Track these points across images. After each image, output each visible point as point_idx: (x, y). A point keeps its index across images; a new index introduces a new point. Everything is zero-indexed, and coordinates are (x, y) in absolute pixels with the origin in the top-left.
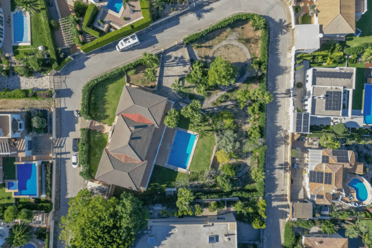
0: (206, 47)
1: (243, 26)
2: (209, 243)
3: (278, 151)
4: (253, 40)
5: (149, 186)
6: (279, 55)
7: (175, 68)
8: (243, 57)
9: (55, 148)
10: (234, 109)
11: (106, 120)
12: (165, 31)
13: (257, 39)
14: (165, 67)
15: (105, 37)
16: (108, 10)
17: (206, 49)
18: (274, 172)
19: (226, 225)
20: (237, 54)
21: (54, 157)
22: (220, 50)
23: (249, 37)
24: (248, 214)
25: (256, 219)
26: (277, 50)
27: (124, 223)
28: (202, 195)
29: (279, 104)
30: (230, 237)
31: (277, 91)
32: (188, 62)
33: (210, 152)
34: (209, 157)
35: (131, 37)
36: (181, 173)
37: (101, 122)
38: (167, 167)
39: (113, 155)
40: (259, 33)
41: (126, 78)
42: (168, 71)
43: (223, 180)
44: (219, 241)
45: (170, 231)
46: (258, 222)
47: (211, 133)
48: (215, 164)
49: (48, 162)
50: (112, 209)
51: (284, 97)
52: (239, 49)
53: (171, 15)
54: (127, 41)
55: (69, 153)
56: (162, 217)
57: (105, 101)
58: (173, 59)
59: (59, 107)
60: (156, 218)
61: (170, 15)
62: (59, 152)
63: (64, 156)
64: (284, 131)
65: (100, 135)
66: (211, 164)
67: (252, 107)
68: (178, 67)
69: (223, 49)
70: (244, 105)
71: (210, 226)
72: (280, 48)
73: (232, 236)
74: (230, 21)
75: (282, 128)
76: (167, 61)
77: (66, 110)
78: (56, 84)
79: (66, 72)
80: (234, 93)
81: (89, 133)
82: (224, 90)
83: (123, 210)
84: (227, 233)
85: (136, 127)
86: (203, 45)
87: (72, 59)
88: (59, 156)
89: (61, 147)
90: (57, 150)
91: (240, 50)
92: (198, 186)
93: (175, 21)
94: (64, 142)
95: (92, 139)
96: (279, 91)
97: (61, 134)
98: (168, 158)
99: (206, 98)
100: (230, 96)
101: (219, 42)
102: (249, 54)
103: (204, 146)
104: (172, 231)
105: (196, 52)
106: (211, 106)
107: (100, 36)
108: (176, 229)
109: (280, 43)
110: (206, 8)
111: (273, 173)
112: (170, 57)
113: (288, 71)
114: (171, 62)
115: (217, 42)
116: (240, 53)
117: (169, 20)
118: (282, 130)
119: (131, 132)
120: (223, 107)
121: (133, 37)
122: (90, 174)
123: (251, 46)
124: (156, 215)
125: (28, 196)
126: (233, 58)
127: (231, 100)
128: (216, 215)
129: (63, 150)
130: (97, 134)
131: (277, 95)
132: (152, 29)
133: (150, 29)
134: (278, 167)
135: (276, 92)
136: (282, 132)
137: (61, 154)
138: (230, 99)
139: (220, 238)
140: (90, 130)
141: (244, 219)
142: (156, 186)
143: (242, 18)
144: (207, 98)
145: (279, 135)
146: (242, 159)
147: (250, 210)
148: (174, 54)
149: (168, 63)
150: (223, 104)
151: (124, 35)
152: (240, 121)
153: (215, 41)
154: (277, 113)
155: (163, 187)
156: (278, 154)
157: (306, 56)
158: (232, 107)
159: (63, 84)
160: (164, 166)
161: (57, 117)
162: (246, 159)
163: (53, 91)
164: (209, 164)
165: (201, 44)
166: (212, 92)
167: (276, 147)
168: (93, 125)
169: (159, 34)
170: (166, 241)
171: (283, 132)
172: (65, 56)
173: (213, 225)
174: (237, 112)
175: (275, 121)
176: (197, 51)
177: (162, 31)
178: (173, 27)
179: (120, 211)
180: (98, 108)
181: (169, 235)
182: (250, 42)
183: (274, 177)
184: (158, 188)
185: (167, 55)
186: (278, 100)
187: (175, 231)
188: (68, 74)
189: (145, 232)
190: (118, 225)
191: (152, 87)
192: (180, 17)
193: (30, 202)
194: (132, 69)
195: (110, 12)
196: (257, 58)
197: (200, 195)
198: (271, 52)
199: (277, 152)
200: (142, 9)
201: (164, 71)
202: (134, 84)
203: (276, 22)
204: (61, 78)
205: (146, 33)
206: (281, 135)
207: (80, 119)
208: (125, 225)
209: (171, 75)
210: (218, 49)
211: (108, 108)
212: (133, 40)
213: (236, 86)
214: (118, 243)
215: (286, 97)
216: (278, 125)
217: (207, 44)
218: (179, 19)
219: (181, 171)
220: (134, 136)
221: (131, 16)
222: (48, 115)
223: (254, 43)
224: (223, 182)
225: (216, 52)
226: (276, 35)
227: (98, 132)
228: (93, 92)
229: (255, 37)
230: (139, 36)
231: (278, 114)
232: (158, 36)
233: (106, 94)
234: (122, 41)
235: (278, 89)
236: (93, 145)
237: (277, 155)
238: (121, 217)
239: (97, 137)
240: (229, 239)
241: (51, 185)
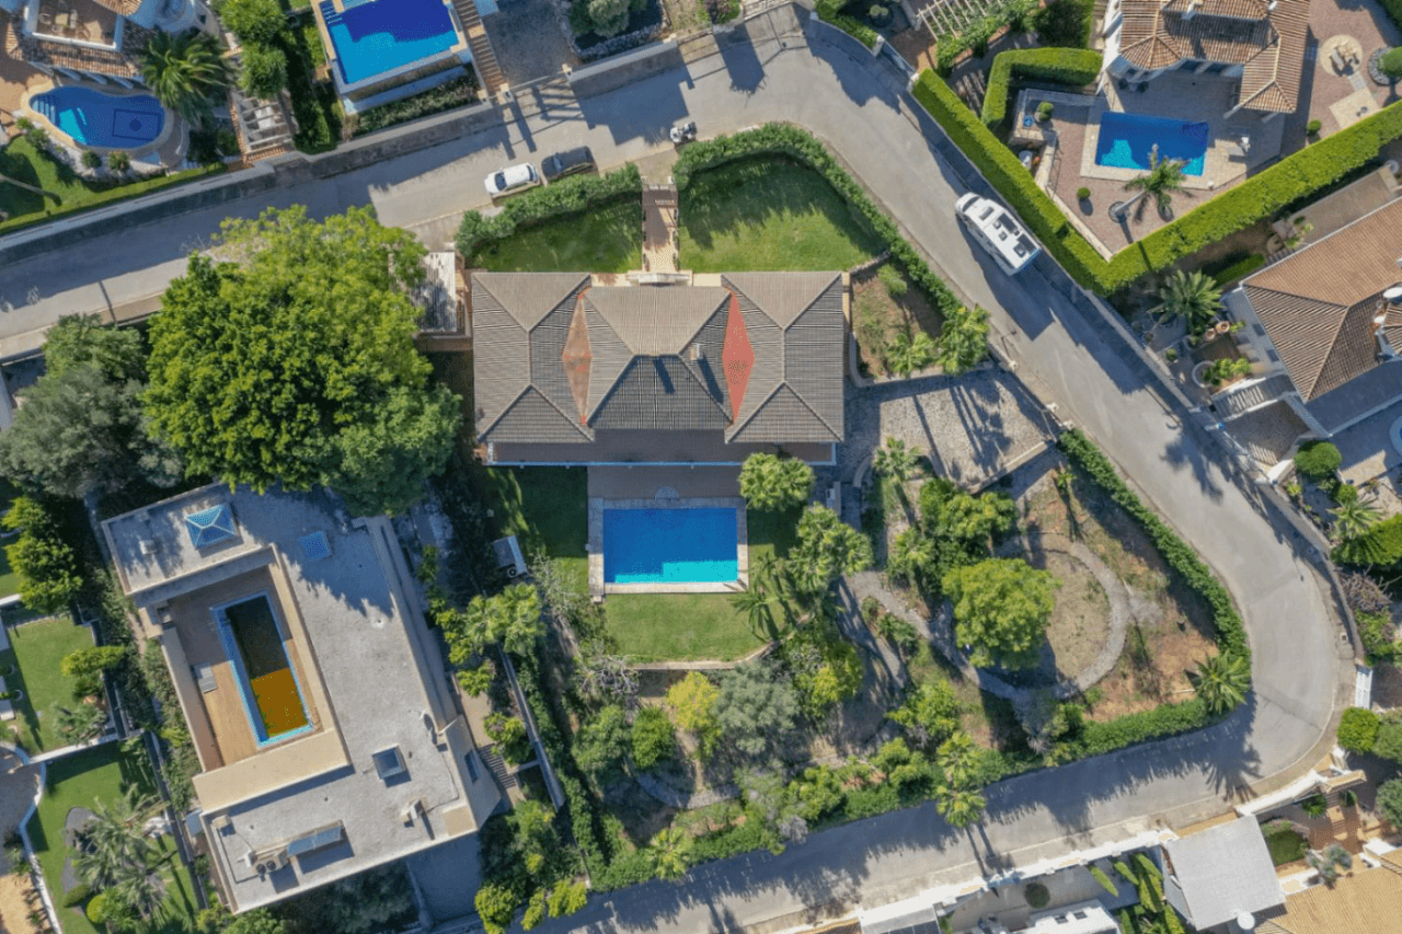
0: (1071, 516)
1: (1188, 626)
2: (374, 756)
3: (774, 891)
4: (1149, 676)
5: (503, 470)
6: (1127, 789)
7: (960, 428)
8: (1075, 660)
9: (536, 93)
10: (878, 688)
11: (693, 242)
12: (1083, 349)
13: (1157, 691)
14: (952, 392)
15: (992, 144)
16: (1093, 123)
17: (1064, 517)
18: (694, 899)
19: (454, 796)
20: (1078, 635)
21: (502, 101)
22: (1074, 569)
23: (1155, 660)
24: (518, 857)
25: (509, 895)
26: (1143, 776)
27: (354, 441)
28: (534, 672)
29: (947, 842)
30: (419, 823)
31: (992, 820)
32: (994, 469)
33: (696, 651)
34: (675, 653)
35: (1023, 240)
36: (587, 567)
37: (679, 225)
38: (590, 512)
39: (576, 312)
40: (1183, 692)
41: (867, 264)
42: (937, 405)
43: (610, 732)
44: (392, 789)
45: (371, 604)
46: (502, 905)
47: (764, 633)
48: (655, 682)
49: (477, 87)
50: (386, 376)
51: (977, 854)
52: (1100, 637)
53: (1148, 356)
54: (1003, 228)
55: (532, 148)
56: (411, 553)
57: (759, 219)
58: (991, 410)
59: (686, 60)
60: (396, 532)
61: (1149, 351)
62: (526, 112)
63: (514, 131)
64: (854, 891)
65: (630, 238)
66: (651, 667)
67: (905, 752)
68: (966, 440)
69: (1084, 580)
70: (905, 721)
71: (435, 741)
72: (1150, 784)
73: (425, 830)
74: (1195, 576)
75: (862, 880)
76: (974, 393)
77: (683, 86)
78: (763, 21)
79: (820, 43)
80: (935, 667)
81: (628, 198)
82: (932, 629)
83: (397, 419)
84: (427, 806)
85: (703, 364)
86: (1075, 503)
87: (876, 51)
88: (508, 115)
89: (544, 112)
90: (527, 101)
91: (1097, 642)
92: (557, 643)
93: (1130, 374)
94: (564, 119)
95: (608, 214)
96: (992, 828)
97: (589, 97)
98: (625, 505)
99: (885, 575)
100: (920, 659)
101: (1103, 558)
102: (1093, 678)
103: (710, 622)
104: (372, 611)
105: (1043, 485)
106: (860, 602)
107: (991, 126)
108: (384, 619)
109: (1170, 781)
110: (1215, 473)
111: (690, 897)
112: (994, 397)
113: (1077, 841)
114: (976, 406)
115: (1101, 548)
116: (1087, 646)
117: (1125, 351)
118: (857, 883)
119: (682, 352)
120: (870, 644)
121: (1024, 245)
122: (481, 249)
123: (1125, 676)
124: (411, 530)
125: (332, 55)
126: (1059, 625)
127: (905, 666)
128: (477, 742)
129: (535, 124)
130: (630, 227)
131: (975, 827)
132: (1074, 299)
133: (1073, 291)
134: (719, 909)
135: (987, 819)
136: (847, 886)
137: (520, 120)
138: (908, 663)
139: (402, 788)
140: (638, 195)
141: (495, 848)
142: (511, 495)
143: (1219, 615)
144: (886, 578)
145: (834, 877)
146: (706, 773)
147: (534, 861)
148: (1008, 408)
149: (966, 397)
150: (882, 643)
151: (1024, 210)
152: (841, 723)
153: (1105, 543)
154: (910, 845)
155: (515, 519)
156: (765, 894)
157: (1151, 888)
158: (883, 677)
159: (774, 46)
160: (591, 501)
161: (648, 62)
162: (709, 785)
163: (736, 21)
164: (651, 661)
165: (1076, 495)
166: (915, 589)
167: (789, 882)
168: (658, 202)
169: (1064, 331)
170: (332, 599)
171: (848, 891)
172: (877, 24)
173: (442, 748)
174: (869, 700)
175: (879, 847)
176: (1046, 489)
177: (1078, 338)
178: (1104, 374)
179: (391, 407)
180: (725, 200)
181: (354, 603)
182: (1140, 670)
183: (678, 906)
184: (506, 504)
185: (998, 384)
186: (958, 836)
187: (377, 621)
188: (815, 53)
189: (339, 514)
190: (339, 417)
191: (863, 368)
192: (1150, 389)
193: (312, 67)
194: (906, 277)
195: (1092, 133)
196: (1090, 709)
197: (531, 665)
198: (1125, 757)
199: (769, 891)
200: (1141, 245)
201: (936, 393)
202: (852, 299)
203: (1242, 740)
204: (794, 30)
205: (1053, 284)
206: (836, 883)
207: (666, 147)
208: (345, 443)
209: (929, 421)
210: (1076, 563)
211: (736, 235)
212: (1016, 249)
213: (962, 668)
214: (274, 441)
215: (979, 859)
216: (871, 863)
217: (1083, 516)
218: (1141, 387)
219: (591, 568)
220: (669, 366)
221: (1101, 213)
222: (646, 30)
223: (1138, 686)
224: (603, 735)
225: (1065, 556)
226: (1196, 755)
227: (639, 229)
228: (782, 164)
229: (1162, 682)
230: (1037, 265)
231: (907, 853)
232: (1055, 332)
233: (787, 213)
234: (999, 210)
235: (1001, 822)
236: (587, 224)
237: (760, 892)
238: (370, 420)
239: (621, 230)
240: (409, 824)
241: (399, 122)
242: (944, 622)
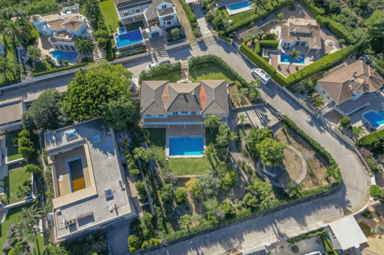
0: (288, 139)
1: (323, 166)
2: (105, 191)
3: (216, 246)
4: (315, 180)
5: (145, 129)
6: (315, 212)
7: (257, 118)
8: (295, 176)
9: (159, 52)
10: (243, 185)
11: (192, 78)
12: (284, 101)
13: (318, 184)
14: (255, 110)
15: (258, 57)
16: (279, 54)
17: (286, 139)
18: (192, 249)
19: (125, 203)
20: (295, 169)
21: (151, 53)
22: (290, 152)
23: (316, 176)
24: (141, 229)
25: (138, 238)
26: (319, 208)
28: (149, 176)
29: (266, 229)
30: (115, 211)
31: (278, 223)
32: (267, 126)
33: (193, 172)
34: (187, 173)
35: (267, 75)
37: (189, 75)
38: (166, 138)
39: (166, 87)
40: (325, 183)
41: (232, 83)
42: (251, 113)
43: (170, 188)
44: (108, 201)
45: (109, 153)
46: (135, 241)
47: (211, 167)
48: (181, 182)
49: (146, 49)
51: (275, 233)
52: (300, 169)
53: (300, 101)
54: (262, 73)
55: (157, 61)
56: (120, 147)
57: (207, 74)
58: (265, 114)
59: (191, 46)
60: (117, 142)
61: (300, 99)
62: (156, 55)
63: (153, 59)
64: (240, 245)
65: (178, 78)
68: (260, 121)
69: (294, 155)
71: (122, 187)
72: (322, 211)
73: (116, 213)
74: (321, 149)
75: (242, 242)
76: (260, 110)
77: (190, 51)
78: (207, 39)
79: (219, 43)
80: (257, 179)
81: (178, 70)
82: (256, 168)
84: (117, 206)
85: (195, 96)
86: (288, 135)
87: (231, 44)
88: (152, 56)
89: (160, 55)
90: (157, 53)
91: (300, 171)
92: (156, 172)
93: (297, 106)
94: (164, 56)
95: (173, 73)
96: (279, 225)
97: (170, 52)
98: (175, 137)
99: (242, 154)
100: (253, 176)
101: (298, 149)
102: (300, 181)
103: (197, 165)
104: (109, 154)
105: (279, 131)
106: (236, 161)
107: (257, 53)
108: (112, 157)
109: (327, 209)
110: (322, 128)
111: (191, 249)
112: (265, 111)
113: (304, 228)
114: (260, 113)
115: (297, 147)
116: (297, 172)
117: (294, 101)
118: (241, 243)
119: (190, 93)
120: (240, 172)
122: (144, 77)
123: (309, 180)
124: (121, 141)
125: (116, 42)
126: (289, 167)
127: (249, 179)
128: (132, 196)
129: (158, 57)
130: (178, 76)
131: (273, 224)
132: (281, 90)
133: (280, 89)
134: (200, 252)
135: (277, 222)
136: (238, 244)
137: (155, 57)
138: (250, 177)
139: (111, 201)
140: (180, 70)
141: (135, 226)
142: (147, 134)
143: (330, 160)
144: (242, 155)
145: (234, 241)
146: (196, 210)
147: (145, 231)
148: (268, 113)
149: (258, 111)
150: (242, 172)
151: (266, 69)
152: (233, 195)
153: (297, 146)
154: (255, 231)
155: (147, 141)
156: (214, 247)
157: (328, 243)
158: (244, 182)
159: (210, 43)
160: (166, 136)
161: (183, 46)
163: (201, 38)
164: (181, 175)
165: (288, 134)
166: (250, 158)
167: (221, 243)
168: (185, 71)
169: (279, 97)
170: (100, 152)
171: (238, 245)
172: (231, 37)
173: (123, 190)
174: (240, 188)
175: (246, 231)
176: (280, 132)
177: (283, 98)
178: (290, 106)
180: (200, 70)
181: (105, 153)
182: (312, 178)
183: (188, 252)
184: (145, 137)
185: (265, 108)
186: (269, 228)
187: (110, 157)
188: (218, 45)
191: (233, 104)
192: (302, 109)
193: (111, 46)
194: (241, 83)
195: (279, 57)
196: (301, 189)
197: (149, 174)
198: (313, 203)
199: (215, 246)
200: (293, 75)
201: (251, 111)
202: (229, 90)
203: (344, 197)
204: (214, 40)
205: (275, 87)
206: (234, 243)
207: (187, 61)
209: (250, 117)
210: (291, 150)
211: (202, 77)
212: (265, 77)
213: (265, 179)
215: (276, 235)
216: (244, 237)
217: (291, 139)
218: (300, 109)
219: (166, 152)
220: (187, 96)
221: (283, 71)
222: (183, 40)
223: (313, 182)
224: (168, 188)
225: (288, 149)
226: (333, 202)
227: (180, 76)
228: (212, 64)
229: (319, 182)
230: (270, 82)
231: (255, 233)
232: (277, 97)
233: (213, 73)
234: (261, 70)
235: (281, 223)
236: (169, 75)
237: (212, 246)
239: (176, 76)
240: (112, 211)
241: (129, 55)
242: (258, 166)
